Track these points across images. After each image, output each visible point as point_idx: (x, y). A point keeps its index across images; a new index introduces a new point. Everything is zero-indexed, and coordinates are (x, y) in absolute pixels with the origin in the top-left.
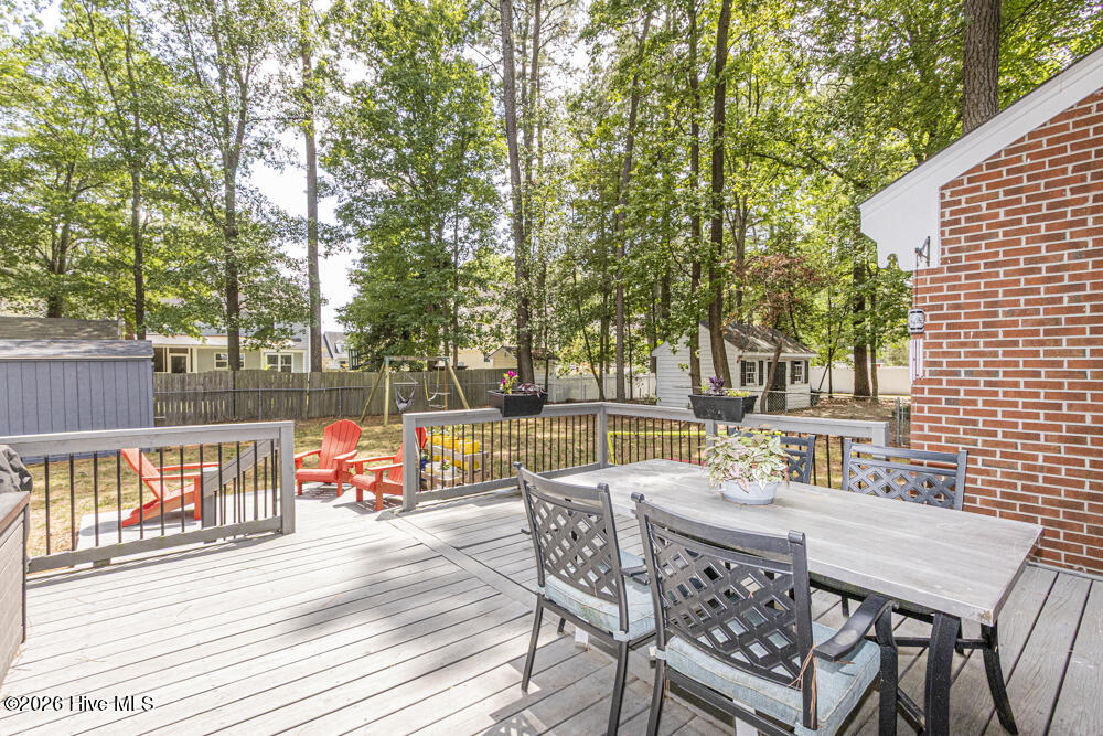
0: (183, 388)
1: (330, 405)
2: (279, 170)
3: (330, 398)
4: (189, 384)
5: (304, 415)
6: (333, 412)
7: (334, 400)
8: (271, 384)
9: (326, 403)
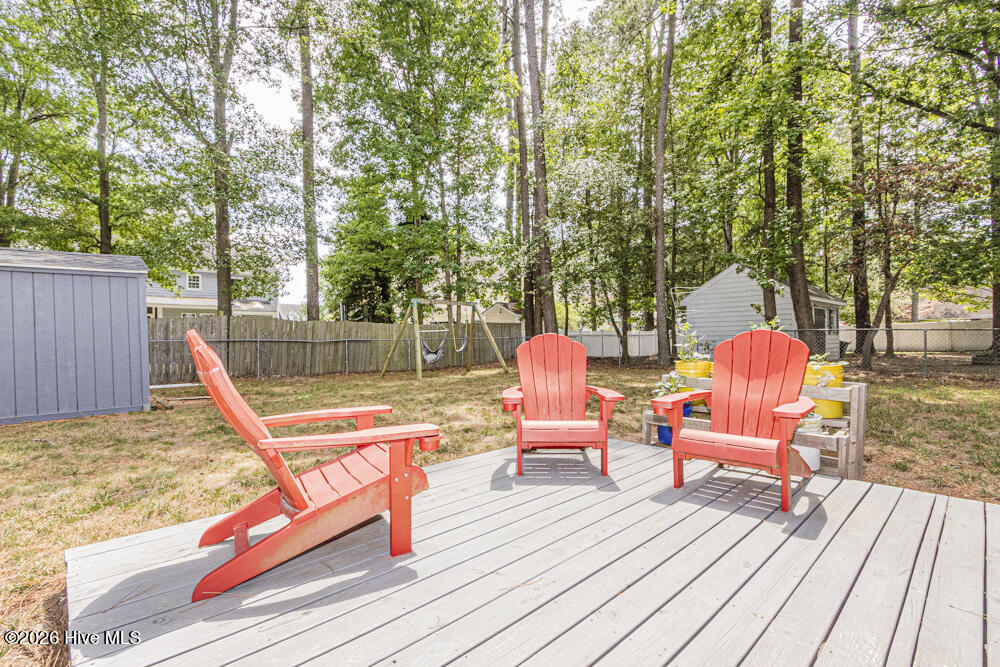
0: (167, 337)
1: (335, 361)
2: (275, 89)
3: (336, 351)
4: (175, 331)
5: (307, 371)
6: (339, 368)
7: (340, 352)
8: (271, 334)
9: (330, 358)
